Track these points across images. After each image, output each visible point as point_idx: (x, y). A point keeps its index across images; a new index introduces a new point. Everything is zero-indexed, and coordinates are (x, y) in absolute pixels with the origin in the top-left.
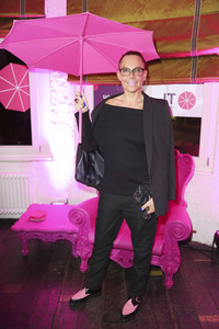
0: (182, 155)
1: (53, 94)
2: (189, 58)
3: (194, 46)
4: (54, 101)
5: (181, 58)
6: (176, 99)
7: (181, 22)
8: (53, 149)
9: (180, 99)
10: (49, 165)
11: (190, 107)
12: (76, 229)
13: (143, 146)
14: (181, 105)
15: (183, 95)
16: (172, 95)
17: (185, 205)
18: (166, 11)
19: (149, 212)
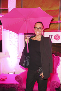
0: (56, 56)
1: (10, 34)
2: (58, 23)
3: (59, 19)
4: (10, 37)
5: (55, 23)
6: (53, 37)
7: (55, 11)
8: (10, 54)
9: (55, 37)
10: (8, 59)
11: (58, 39)
12: (18, 83)
13: (40, 53)
14: (55, 39)
15: (56, 35)
16: (52, 35)
17: (57, 74)
18: (49, 8)
19: (42, 77)
